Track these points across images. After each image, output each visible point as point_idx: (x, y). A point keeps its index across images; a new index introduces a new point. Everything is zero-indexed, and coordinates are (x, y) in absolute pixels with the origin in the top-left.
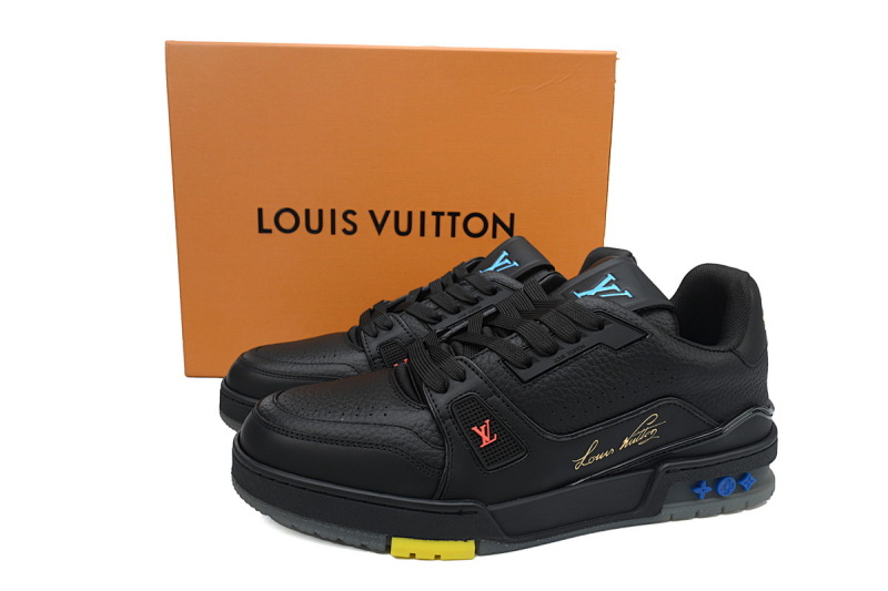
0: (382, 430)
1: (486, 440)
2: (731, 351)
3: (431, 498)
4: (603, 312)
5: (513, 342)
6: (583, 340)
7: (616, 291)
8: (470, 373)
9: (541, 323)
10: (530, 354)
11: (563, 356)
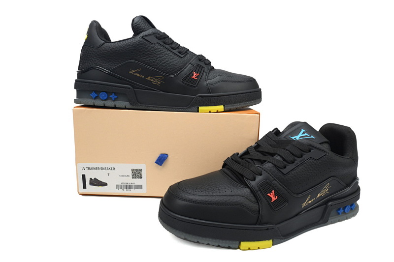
0: (232, 198)
1: (274, 199)
2: (351, 158)
3: (255, 224)
4: (310, 145)
5: (277, 158)
6: (304, 156)
7: (308, 136)
8: (263, 172)
9: (287, 150)
10: (285, 163)
11: (297, 163)
